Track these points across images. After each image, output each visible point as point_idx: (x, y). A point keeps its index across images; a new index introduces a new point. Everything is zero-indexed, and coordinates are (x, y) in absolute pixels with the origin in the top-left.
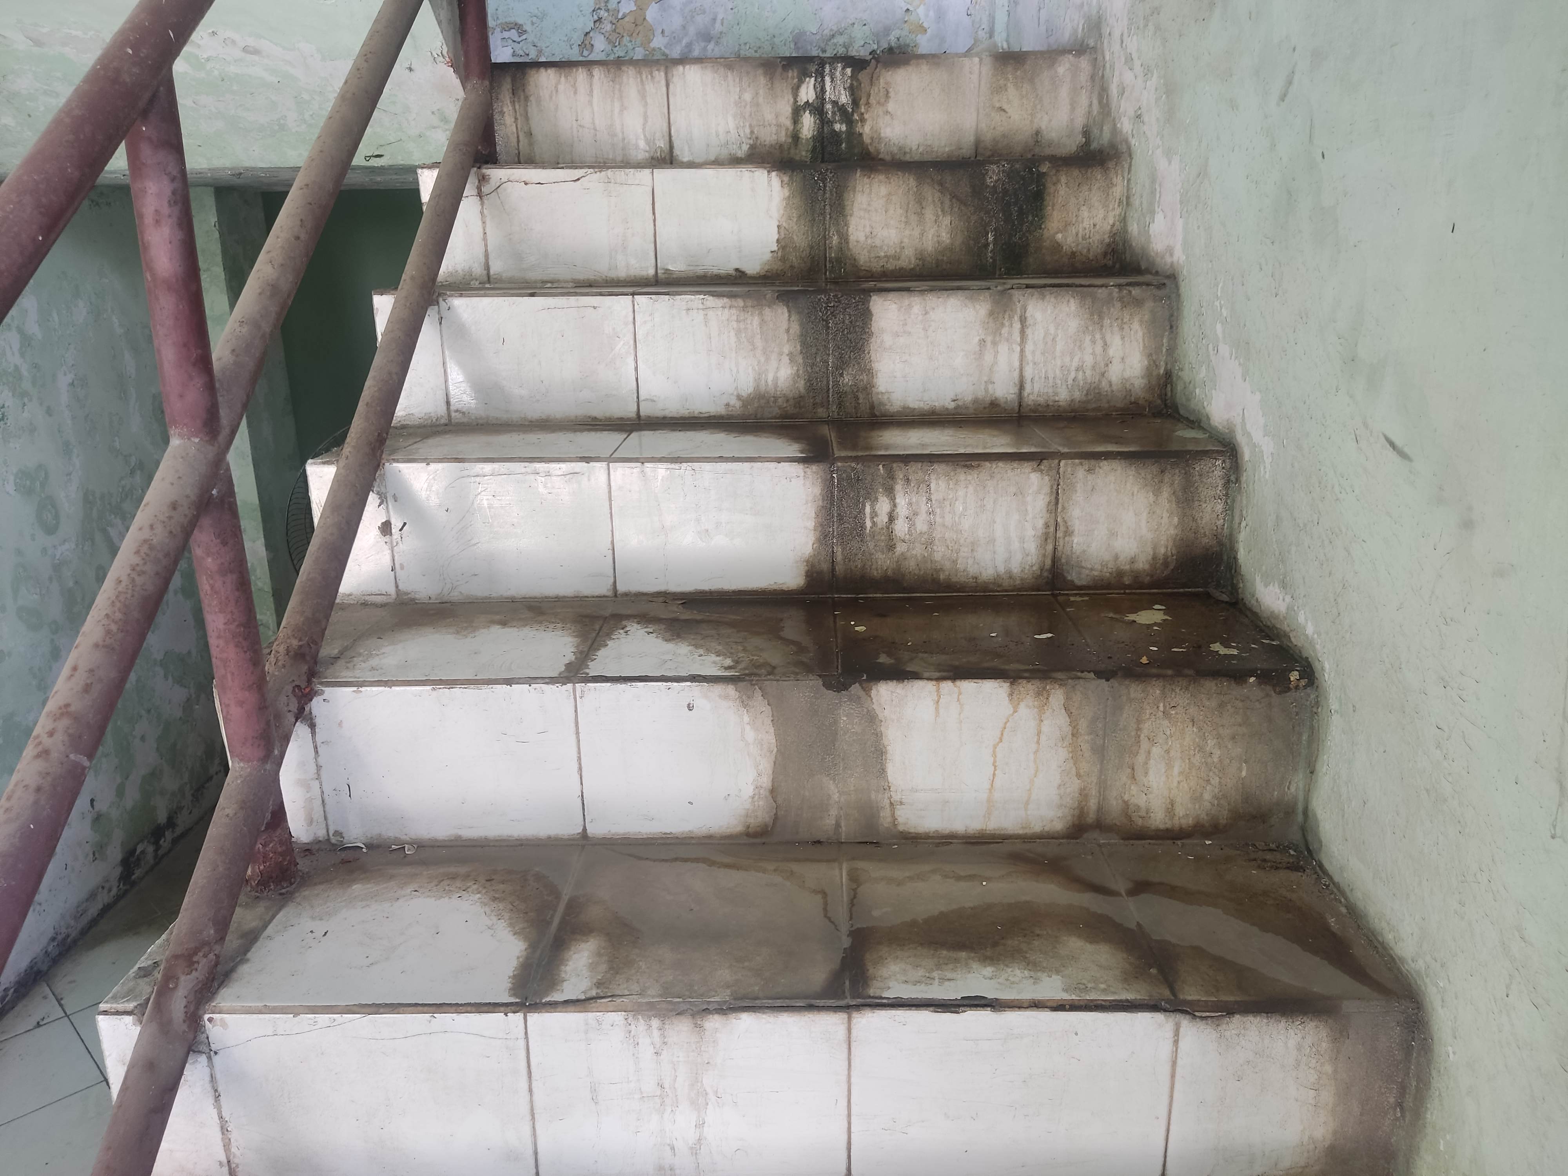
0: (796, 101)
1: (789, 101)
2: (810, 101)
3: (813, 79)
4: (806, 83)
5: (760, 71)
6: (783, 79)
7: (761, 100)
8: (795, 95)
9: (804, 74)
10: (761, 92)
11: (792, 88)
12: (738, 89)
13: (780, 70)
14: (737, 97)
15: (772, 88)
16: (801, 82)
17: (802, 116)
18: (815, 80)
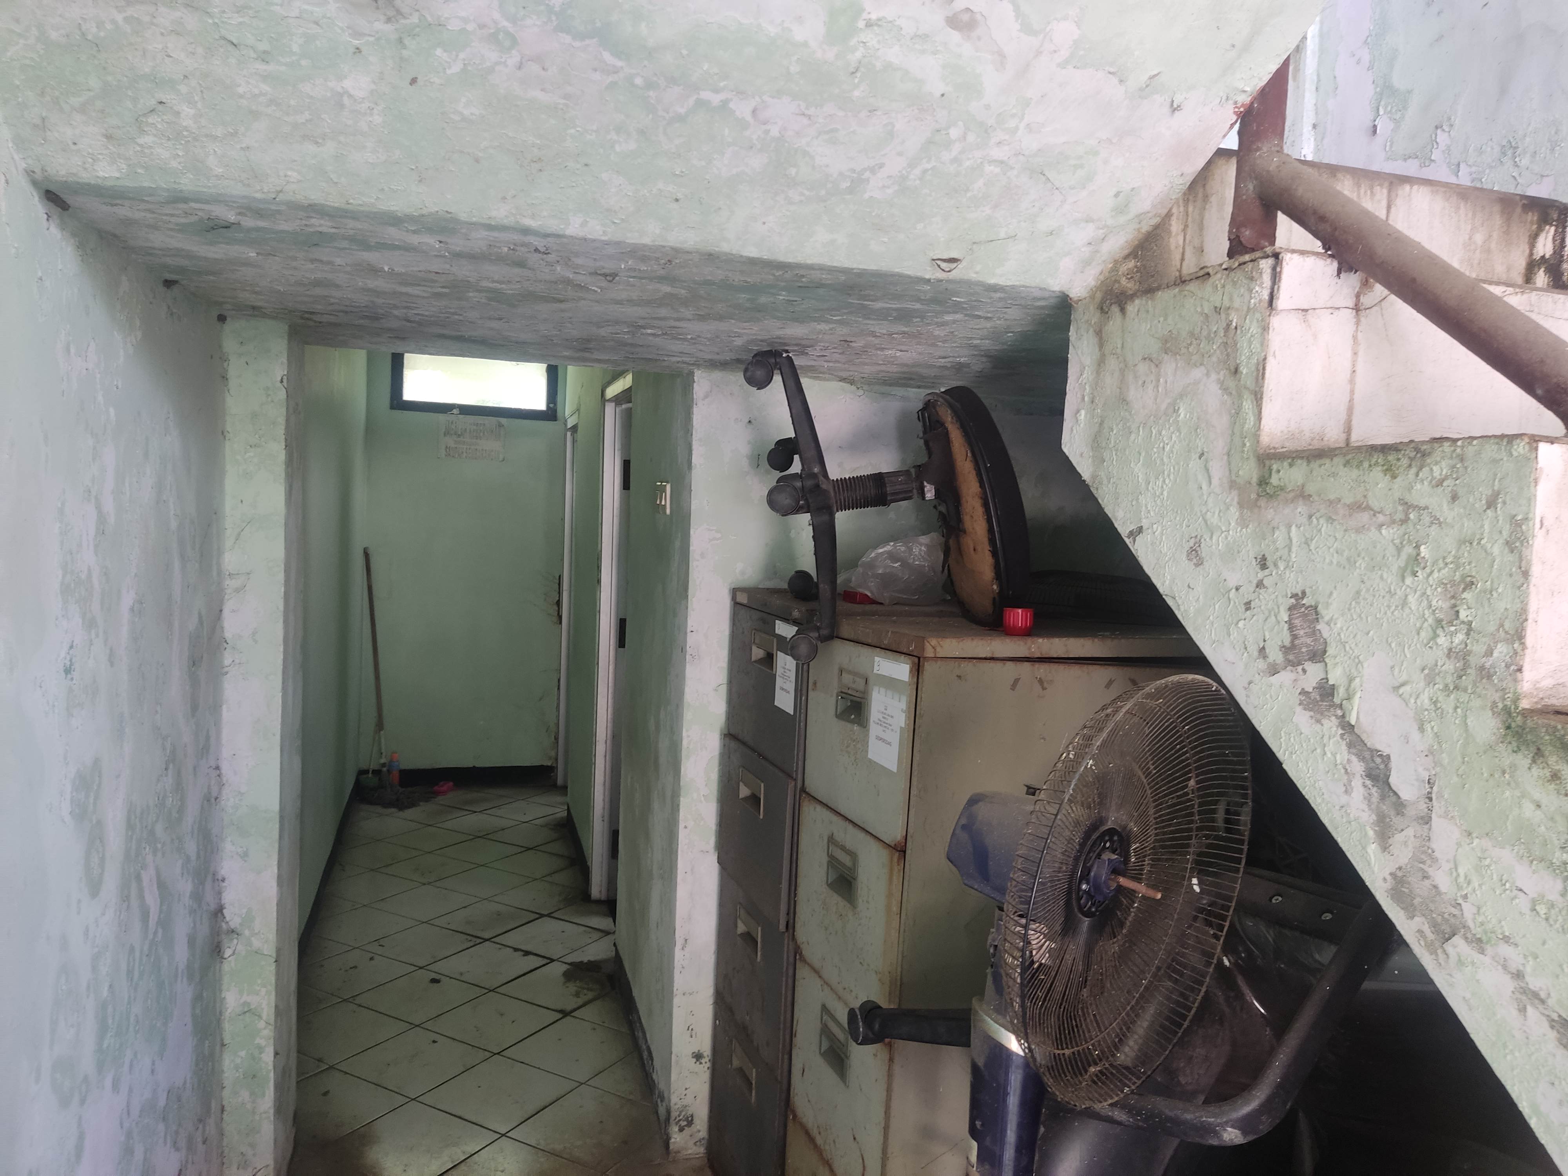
0: (1531, 254)
1: (1524, 251)
2: (1547, 256)
3: (1553, 228)
4: (1545, 232)
5: (1497, 208)
6: (1521, 222)
7: (1493, 245)
8: (1532, 245)
9: (1544, 221)
10: (1495, 235)
11: (1530, 236)
12: (1470, 227)
13: (1519, 210)
14: (1467, 237)
15: (1507, 232)
16: (1540, 230)
17: (1535, 274)
18: (1556, 231)
